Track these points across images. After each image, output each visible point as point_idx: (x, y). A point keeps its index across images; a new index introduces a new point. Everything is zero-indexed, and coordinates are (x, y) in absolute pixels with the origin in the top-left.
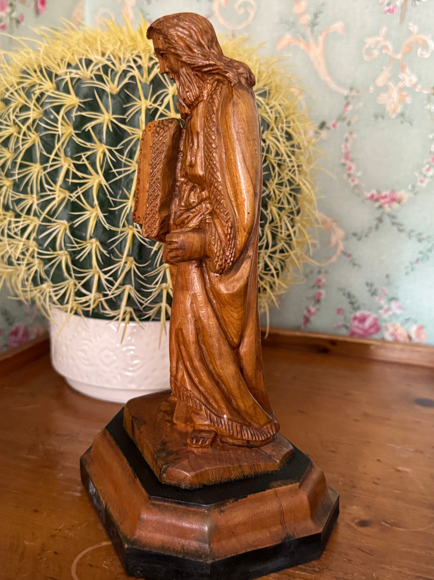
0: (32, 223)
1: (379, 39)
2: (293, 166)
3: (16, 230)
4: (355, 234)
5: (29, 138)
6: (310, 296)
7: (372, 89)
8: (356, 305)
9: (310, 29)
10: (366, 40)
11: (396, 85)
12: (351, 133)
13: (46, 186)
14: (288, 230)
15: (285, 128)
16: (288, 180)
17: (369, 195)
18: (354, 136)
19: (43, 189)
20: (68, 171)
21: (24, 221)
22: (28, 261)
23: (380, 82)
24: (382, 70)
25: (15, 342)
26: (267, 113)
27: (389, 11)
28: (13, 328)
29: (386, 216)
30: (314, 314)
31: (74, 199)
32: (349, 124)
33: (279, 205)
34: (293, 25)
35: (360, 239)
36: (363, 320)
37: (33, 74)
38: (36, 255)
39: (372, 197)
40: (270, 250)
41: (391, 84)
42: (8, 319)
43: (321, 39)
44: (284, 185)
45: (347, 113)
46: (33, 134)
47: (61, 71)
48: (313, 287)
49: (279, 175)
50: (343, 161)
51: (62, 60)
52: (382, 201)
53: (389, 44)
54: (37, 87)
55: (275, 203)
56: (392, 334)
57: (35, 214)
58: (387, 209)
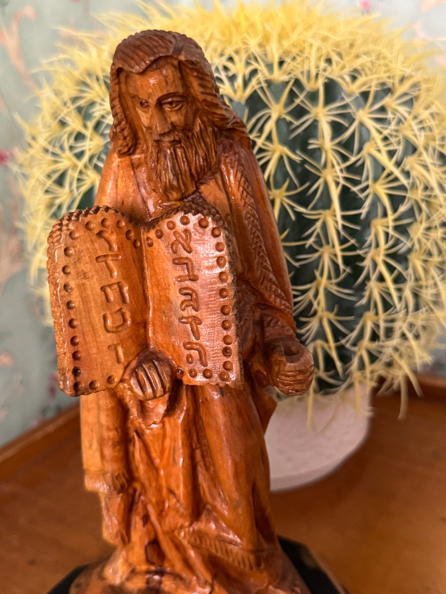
14: (435, 285)
49: (428, 218)
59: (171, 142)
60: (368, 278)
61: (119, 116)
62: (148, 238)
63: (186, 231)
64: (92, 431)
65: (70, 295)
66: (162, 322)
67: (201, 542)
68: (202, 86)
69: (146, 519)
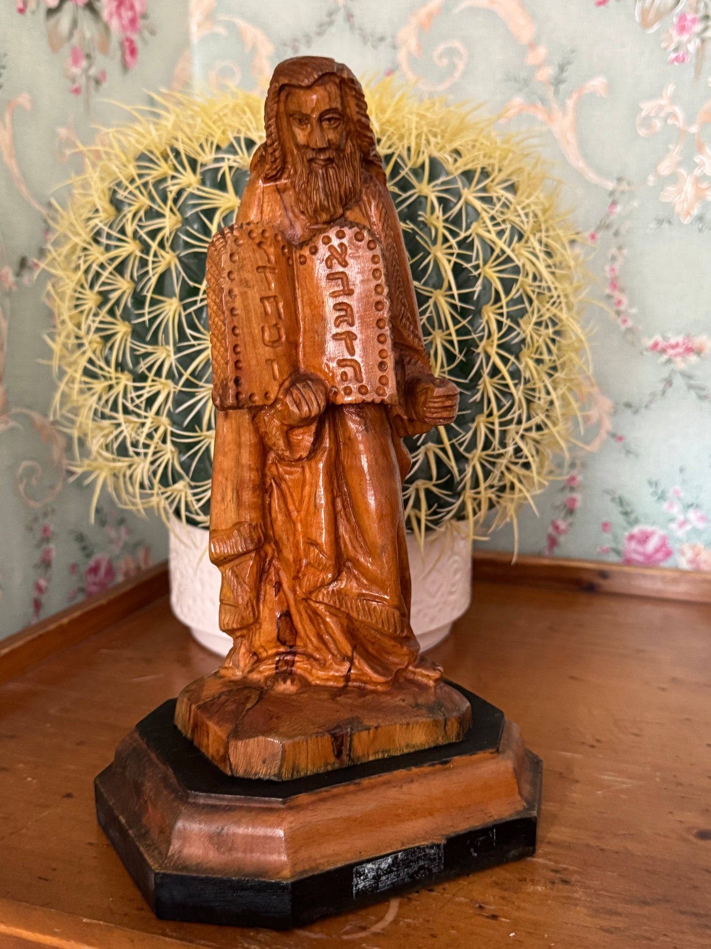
0: (164, 389)
1: (663, 102)
2: (559, 297)
3: (137, 401)
4: (628, 405)
5: (161, 259)
6: (558, 503)
7: (651, 179)
8: (633, 516)
9: (552, 88)
10: (642, 106)
11: (690, 171)
12: (620, 248)
13: (189, 332)
14: (548, 393)
15: (544, 240)
16: (550, 318)
17: (650, 343)
18: (625, 252)
19: (183, 336)
21: (151, 386)
22: (156, 448)
23: (665, 168)
24: (668, 151)
25: (95, 584)
26: (519, 216)
27: (677, 59)
28: (91, 563)
29: (679, 376)
30: (565, 532)
32: (616, 234)
33: (537, 356)
34: (526, 82)
35: (636, 412)
36: (644, 538)
37: (162, 163)
38: (169, 438)
39: (655, 345)
40: (524, 425)
41: (682, 171)
42: (84, 548)
43: (570, 103)
44: (544, 324)
45: (613, 217)
46: (168, 253)
47: (207, 158)
48: (563, 489)
49: (539, 311)
50: (608, 291)
51: (207, 140)
52: (671, 352)
53: (677, 110)
54: (169, 182)
55: (532, 352)
56: (691, 562)
57: (170, 375)
58: (680, 364)
59: (325, 160)
60: (479, 374)
61: (273, 135)
62: (301, 256)
63: (341, 245)
64: (227, 479)
65: (234, 301)
66: (314, 342)
67: (341, 605)
68: (357, 105)
69: (279, 586)
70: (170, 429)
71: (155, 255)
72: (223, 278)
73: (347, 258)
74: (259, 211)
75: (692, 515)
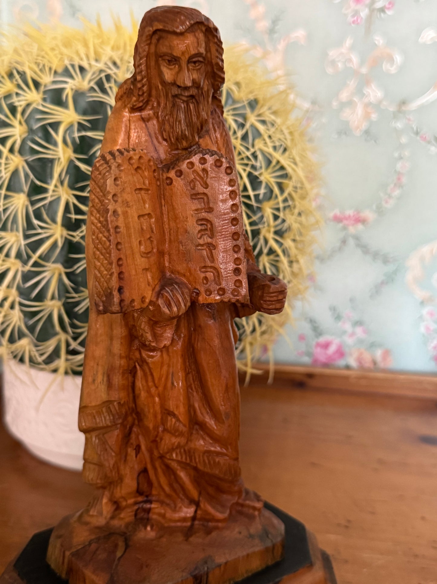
0: (13, 267)
1: (344, 50)
4: (318, 257)
5: (11, 161)
7: (335, 104)
8: (319, 331)
9: (268, 36)
10: (328, 52)
11: (360, 99)
13: (36, 222)
17: (331, 215)
20: (67, 204)
23: (344, 96)
24: (345, 84)
27: (354, 22)
29: (351, 238)
31: (77, 239)
32: (310, 140)
34: (249, 31)
35: (322, 262)
36: (326, 346)
37: (8, 82)
38: (17, 306)
39: (335, 217)
41: (356, 99)
43: (280, 47)
45: (309, 129)
46: (16, 157)
47: (47, 79)
52: (345, 222)
53: (353, 57)
54: (15, 98)
56: (357, 361)
57: (19, 256)
58: (352, 230)
60: (260, 253)
61: (143, 73)
62: (168, 178)
64: (98, 365)
65: (117, 220)
69: (138, 449)
70: (18, 299)
71: (7, 158)
72: (108, 199)
73: (209, 181)
74: (127, 137)
75: (359, 330)
